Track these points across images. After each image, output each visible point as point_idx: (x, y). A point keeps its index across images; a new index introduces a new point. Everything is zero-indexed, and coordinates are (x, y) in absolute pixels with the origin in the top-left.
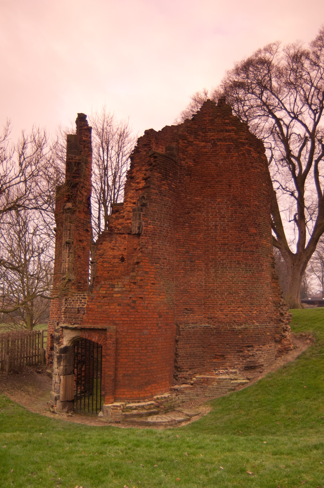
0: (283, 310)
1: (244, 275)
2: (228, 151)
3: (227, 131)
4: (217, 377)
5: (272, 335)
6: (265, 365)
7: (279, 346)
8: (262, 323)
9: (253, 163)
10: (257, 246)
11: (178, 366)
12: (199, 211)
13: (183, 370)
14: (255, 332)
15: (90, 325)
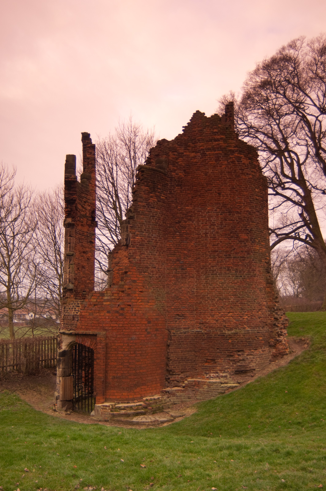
0: (278, 315)
1: (234, 281)
2: (217, 159)
3: (216, 140)
4: (208, 381)
5: (265, 340)
6: (257, 370)
7: (274, 351)
8: (254, 328)
9: (244, 170)
10: (248, 252)
11: (169, 369)
12: (190, 220)
13: (174, 373)
14: (245, 336)
15: (83, 331)
